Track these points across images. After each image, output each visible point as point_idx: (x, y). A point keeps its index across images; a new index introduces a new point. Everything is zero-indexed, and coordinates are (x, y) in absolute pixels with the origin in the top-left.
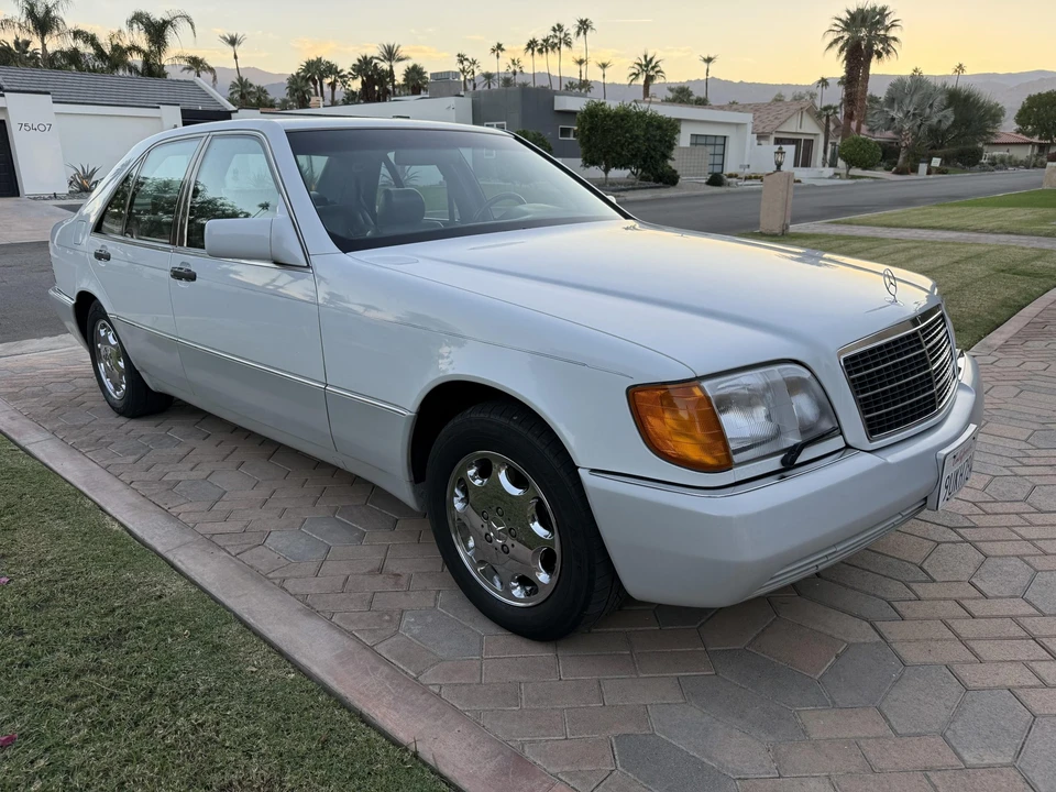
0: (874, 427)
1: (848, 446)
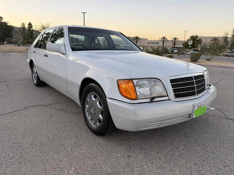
0: (177, 96)
1: (169, 99)
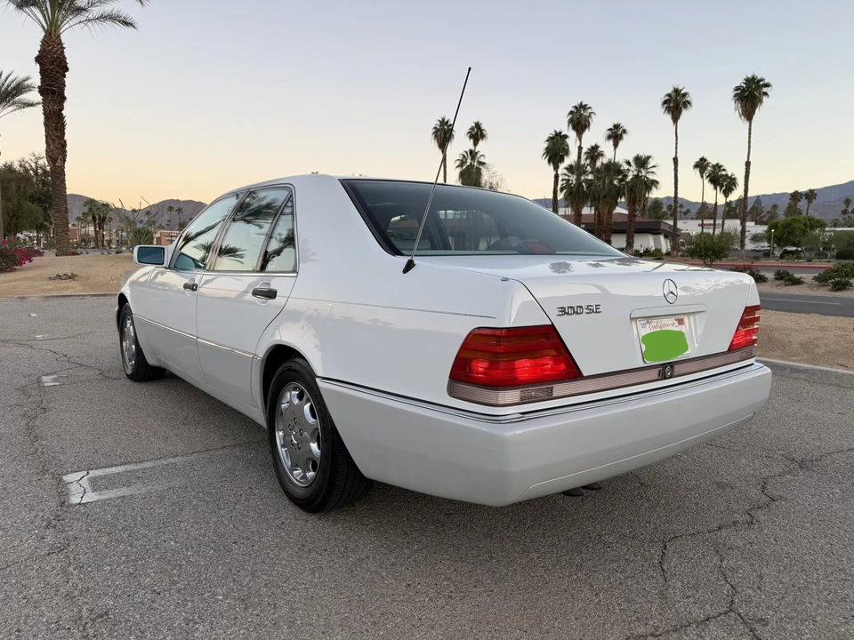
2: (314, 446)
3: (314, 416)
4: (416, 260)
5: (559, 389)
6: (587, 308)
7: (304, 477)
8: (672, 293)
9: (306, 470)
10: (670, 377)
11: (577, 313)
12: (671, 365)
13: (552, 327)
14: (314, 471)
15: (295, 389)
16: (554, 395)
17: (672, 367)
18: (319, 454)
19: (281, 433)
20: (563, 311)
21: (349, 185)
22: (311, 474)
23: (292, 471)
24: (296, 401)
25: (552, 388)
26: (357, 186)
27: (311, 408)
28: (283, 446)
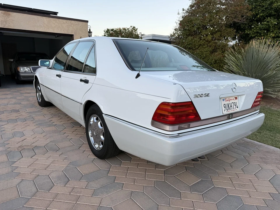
2: (102, 137)
3: (102, 126)
4: (141, 73)
5: (192, 124)
6: (205, 95)
7: (99, 147)
8: (234, 88)
9: (99, 145)
10: (231, 118)
11: (201, 97)
12: (232, 114)
13: (192, 102)
14: (102, 145)
15: (95, 117)
16: (190, 127)
17: (232, 115)
18: (104, 140)
19: (91, 132)
20: (196, 96)
21: (116, 41)
22: (101, 146)
23: (94, 145)
24: (95, 121)
25: (190, 125)
26: (118, 42)
27: (101, 123)
28: (91, 136)
